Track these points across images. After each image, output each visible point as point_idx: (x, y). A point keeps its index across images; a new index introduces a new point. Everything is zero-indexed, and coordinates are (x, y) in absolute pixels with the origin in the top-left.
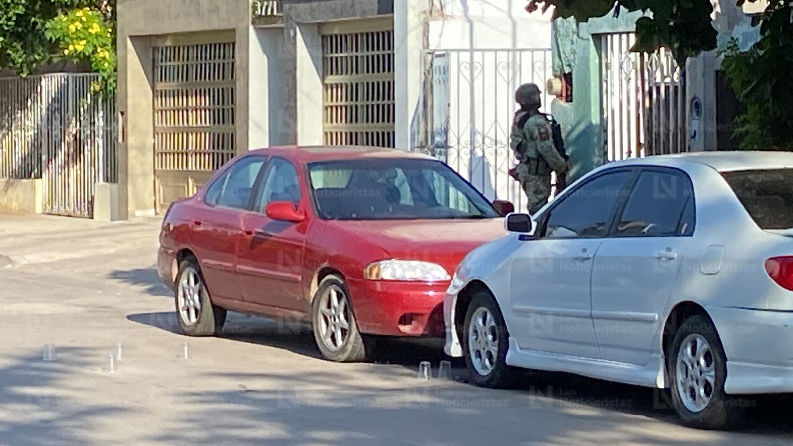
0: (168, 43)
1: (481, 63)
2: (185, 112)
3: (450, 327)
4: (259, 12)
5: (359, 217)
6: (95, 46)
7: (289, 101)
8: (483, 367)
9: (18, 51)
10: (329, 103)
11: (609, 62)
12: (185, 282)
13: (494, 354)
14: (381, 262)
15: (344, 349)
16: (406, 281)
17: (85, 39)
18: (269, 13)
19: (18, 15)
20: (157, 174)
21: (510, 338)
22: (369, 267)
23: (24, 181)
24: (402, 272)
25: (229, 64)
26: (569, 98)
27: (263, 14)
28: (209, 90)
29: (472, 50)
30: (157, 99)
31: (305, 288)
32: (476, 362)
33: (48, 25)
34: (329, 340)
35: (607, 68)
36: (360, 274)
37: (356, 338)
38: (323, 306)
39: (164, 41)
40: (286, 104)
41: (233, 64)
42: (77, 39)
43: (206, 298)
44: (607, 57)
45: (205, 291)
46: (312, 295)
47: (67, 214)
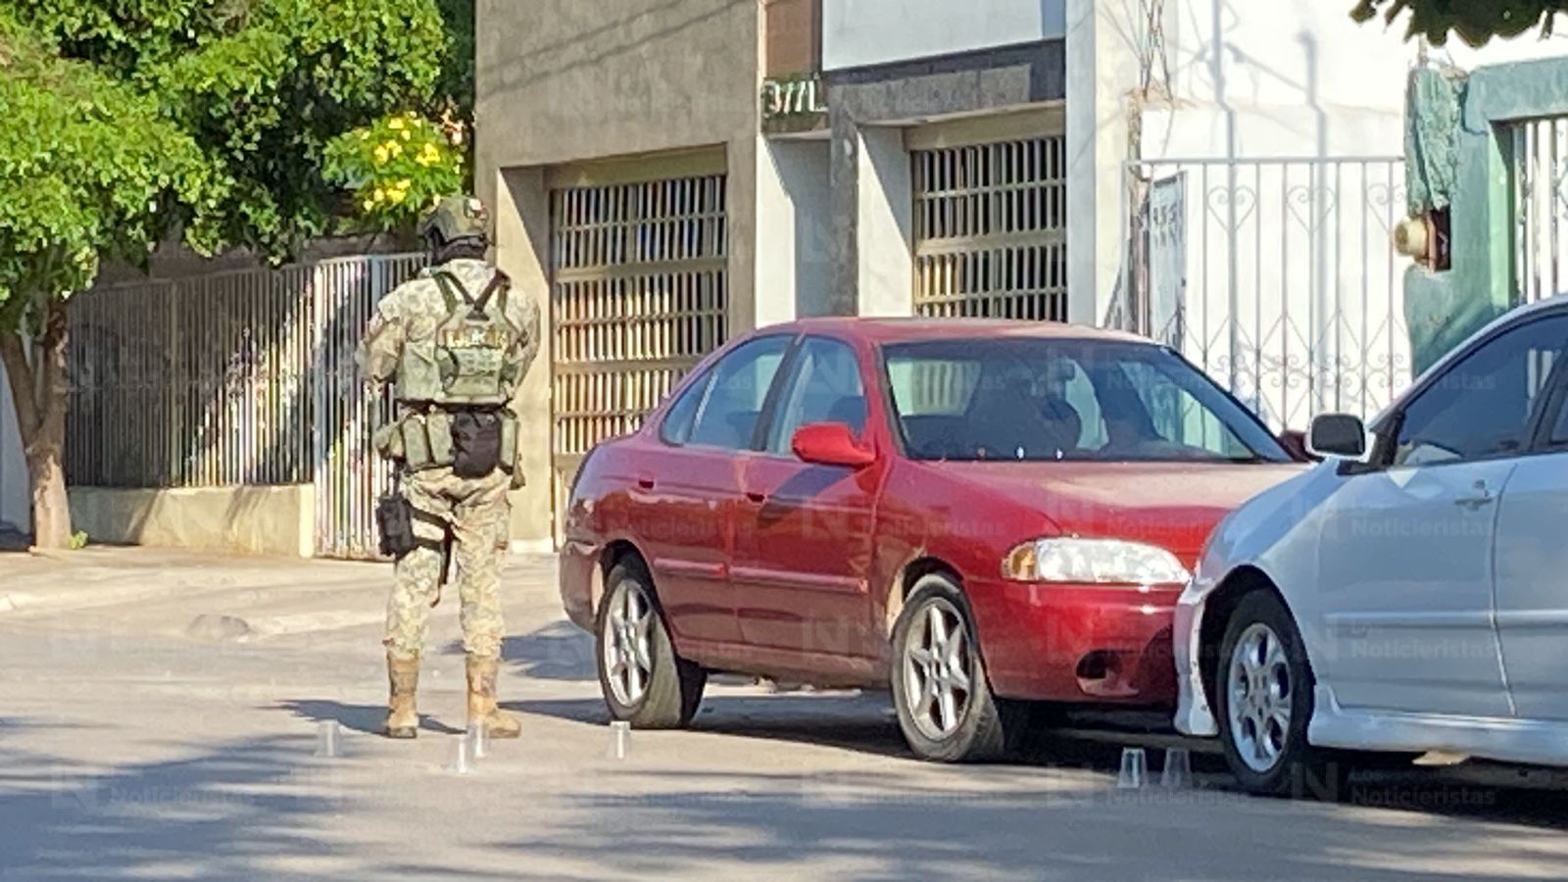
0: (584, 182)
1: (1254, 189)
2: (619, 330)
3: (1189, 671)
4: (777, 108)
5: (991, 455)
6: (428, 192)
7: (840, 291)
8: (1258, 754)
9: (264, 206)
10: (927, 298)
11: (1529, 180)
12: (619, 613)
13: (1284, 725)
14: (1039, 543)
15: (958, 733)
16: (1094, 584)
17: (407, 176)
18: (798, 108)
19: (263, 129)
20: (557, 464)
21: (1317, 689)
22: (1013, 553)
23: (275, 489)
24: (1083, 564)
25: (712, 220)
26: (1443, 263)
27: (787, 109)
28: (671, 279)
29: (1232, 161)
30: (560, 303)
31: (876, 604)
32: (1244, 746)
33: (330, 149)
34: (926, 717)
35: (1525, 193)
36: (994, 568)
37: (985, 709)
38: (914, 644)
39: (576, 178)
40: (835, 298)
41: (721, 220)
42: (389, 176)
43: (663, 642)
44: (1524, 170)
45: (660, 629)
46: (891, 622)
47: (366, 555)
